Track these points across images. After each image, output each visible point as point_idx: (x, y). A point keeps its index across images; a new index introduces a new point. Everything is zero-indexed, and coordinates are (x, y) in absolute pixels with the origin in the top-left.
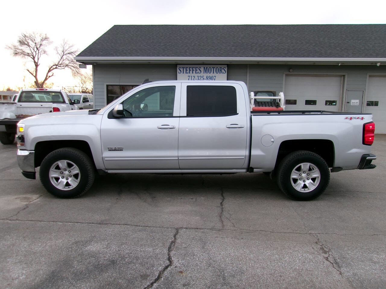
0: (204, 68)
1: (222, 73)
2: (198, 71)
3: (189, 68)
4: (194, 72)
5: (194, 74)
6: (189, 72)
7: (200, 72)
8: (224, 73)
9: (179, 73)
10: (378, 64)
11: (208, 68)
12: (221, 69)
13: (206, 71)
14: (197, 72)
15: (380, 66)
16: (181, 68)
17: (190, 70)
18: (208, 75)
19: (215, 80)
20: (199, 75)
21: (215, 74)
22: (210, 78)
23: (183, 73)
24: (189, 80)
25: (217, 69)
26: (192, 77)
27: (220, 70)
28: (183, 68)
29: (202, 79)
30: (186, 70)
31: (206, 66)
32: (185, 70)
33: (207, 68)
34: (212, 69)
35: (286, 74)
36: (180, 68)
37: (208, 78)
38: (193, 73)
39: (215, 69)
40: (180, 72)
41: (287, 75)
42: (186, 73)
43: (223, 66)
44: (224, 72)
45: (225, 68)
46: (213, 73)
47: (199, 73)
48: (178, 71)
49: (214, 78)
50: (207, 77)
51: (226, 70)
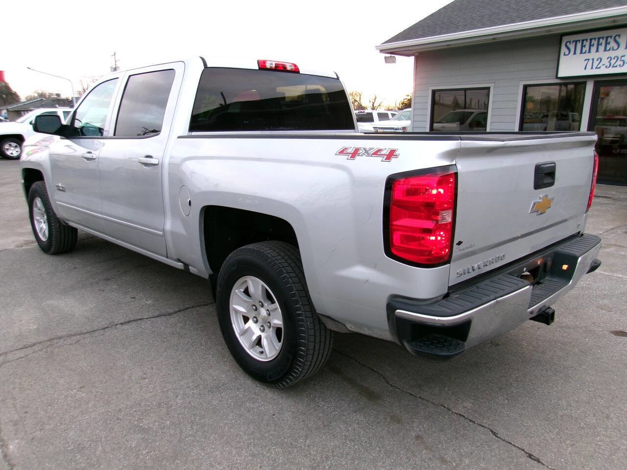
3: (589, 41)
4: (602, 48)
5: (602, 54)
6: (587, 51)
7: (616, 47)
9: (565, 55)
16: (570, 42)
17: (590, 45)
20: (612, 54)
23: (575, 53)
24: (585, 68)
26: (595, 60)
28: (576, 42)
30: (582, 46)
32: (579, 45)
36: (568, 44)
38: (597, 51)
40: (567, 53)
42: (581, 53)
47: (613, 49)
48: (564, 50)
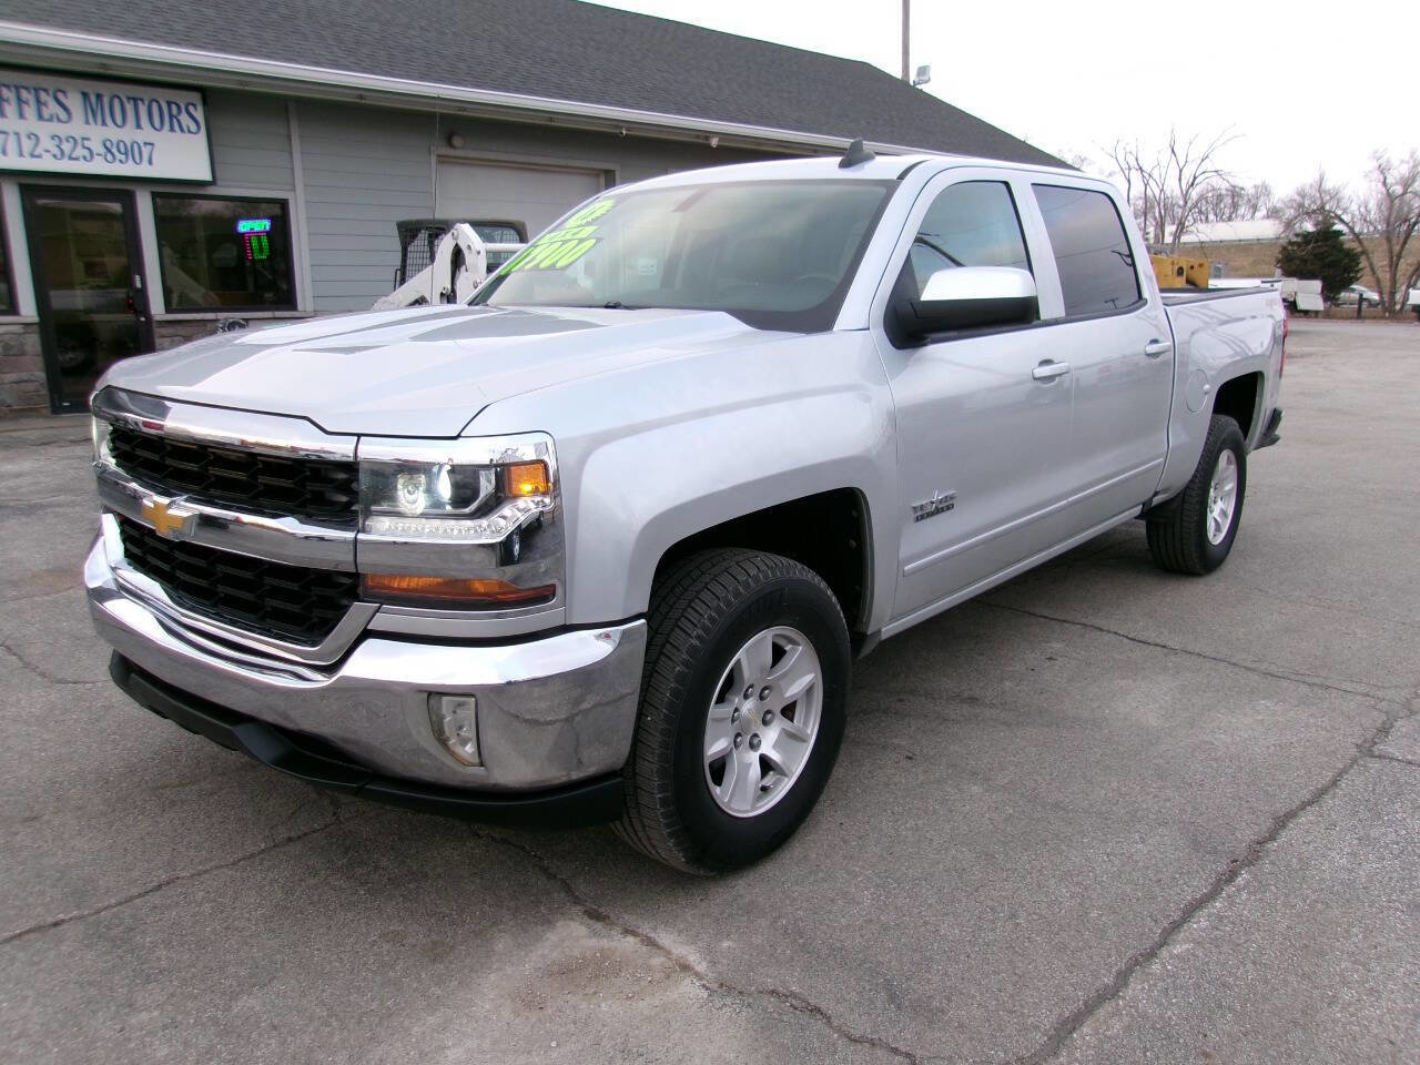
0: (85, 95)
1: (182, 130)
2: (52, 108)
8: (189, 131)
10: (714, 142)
11: (106, 100)
12: (174, 108)
13: (94, 109)
14: (46, 112)
15: (719, 147)
18: (113, 133)
19: (150, 162)
21: (147, 133)
22: (123, 150)
25: (155, 106)
27: (171, 116)
29: (80, 152)
31: (92, 87)
33: (99, 96)
34: (129, 107)
35: (439, 156)
37: (114, 150)
39: (143, 109)
41: (442, 160)
43: (182, 97)
44: (193, 127)
45: (191, 109)
46: (139, 126)
49: (146, 151)
50: (108, 144)
51: (199, 114)
